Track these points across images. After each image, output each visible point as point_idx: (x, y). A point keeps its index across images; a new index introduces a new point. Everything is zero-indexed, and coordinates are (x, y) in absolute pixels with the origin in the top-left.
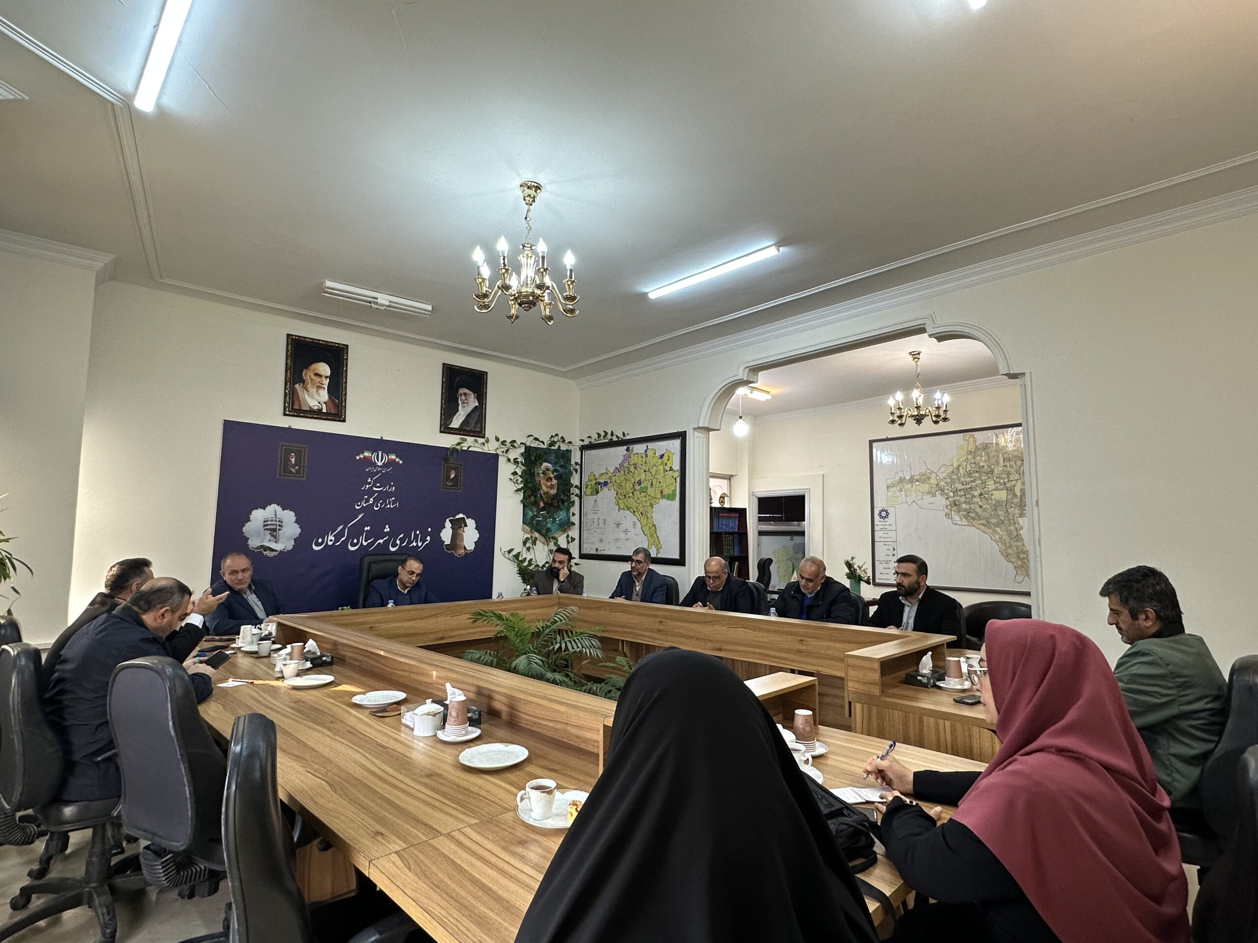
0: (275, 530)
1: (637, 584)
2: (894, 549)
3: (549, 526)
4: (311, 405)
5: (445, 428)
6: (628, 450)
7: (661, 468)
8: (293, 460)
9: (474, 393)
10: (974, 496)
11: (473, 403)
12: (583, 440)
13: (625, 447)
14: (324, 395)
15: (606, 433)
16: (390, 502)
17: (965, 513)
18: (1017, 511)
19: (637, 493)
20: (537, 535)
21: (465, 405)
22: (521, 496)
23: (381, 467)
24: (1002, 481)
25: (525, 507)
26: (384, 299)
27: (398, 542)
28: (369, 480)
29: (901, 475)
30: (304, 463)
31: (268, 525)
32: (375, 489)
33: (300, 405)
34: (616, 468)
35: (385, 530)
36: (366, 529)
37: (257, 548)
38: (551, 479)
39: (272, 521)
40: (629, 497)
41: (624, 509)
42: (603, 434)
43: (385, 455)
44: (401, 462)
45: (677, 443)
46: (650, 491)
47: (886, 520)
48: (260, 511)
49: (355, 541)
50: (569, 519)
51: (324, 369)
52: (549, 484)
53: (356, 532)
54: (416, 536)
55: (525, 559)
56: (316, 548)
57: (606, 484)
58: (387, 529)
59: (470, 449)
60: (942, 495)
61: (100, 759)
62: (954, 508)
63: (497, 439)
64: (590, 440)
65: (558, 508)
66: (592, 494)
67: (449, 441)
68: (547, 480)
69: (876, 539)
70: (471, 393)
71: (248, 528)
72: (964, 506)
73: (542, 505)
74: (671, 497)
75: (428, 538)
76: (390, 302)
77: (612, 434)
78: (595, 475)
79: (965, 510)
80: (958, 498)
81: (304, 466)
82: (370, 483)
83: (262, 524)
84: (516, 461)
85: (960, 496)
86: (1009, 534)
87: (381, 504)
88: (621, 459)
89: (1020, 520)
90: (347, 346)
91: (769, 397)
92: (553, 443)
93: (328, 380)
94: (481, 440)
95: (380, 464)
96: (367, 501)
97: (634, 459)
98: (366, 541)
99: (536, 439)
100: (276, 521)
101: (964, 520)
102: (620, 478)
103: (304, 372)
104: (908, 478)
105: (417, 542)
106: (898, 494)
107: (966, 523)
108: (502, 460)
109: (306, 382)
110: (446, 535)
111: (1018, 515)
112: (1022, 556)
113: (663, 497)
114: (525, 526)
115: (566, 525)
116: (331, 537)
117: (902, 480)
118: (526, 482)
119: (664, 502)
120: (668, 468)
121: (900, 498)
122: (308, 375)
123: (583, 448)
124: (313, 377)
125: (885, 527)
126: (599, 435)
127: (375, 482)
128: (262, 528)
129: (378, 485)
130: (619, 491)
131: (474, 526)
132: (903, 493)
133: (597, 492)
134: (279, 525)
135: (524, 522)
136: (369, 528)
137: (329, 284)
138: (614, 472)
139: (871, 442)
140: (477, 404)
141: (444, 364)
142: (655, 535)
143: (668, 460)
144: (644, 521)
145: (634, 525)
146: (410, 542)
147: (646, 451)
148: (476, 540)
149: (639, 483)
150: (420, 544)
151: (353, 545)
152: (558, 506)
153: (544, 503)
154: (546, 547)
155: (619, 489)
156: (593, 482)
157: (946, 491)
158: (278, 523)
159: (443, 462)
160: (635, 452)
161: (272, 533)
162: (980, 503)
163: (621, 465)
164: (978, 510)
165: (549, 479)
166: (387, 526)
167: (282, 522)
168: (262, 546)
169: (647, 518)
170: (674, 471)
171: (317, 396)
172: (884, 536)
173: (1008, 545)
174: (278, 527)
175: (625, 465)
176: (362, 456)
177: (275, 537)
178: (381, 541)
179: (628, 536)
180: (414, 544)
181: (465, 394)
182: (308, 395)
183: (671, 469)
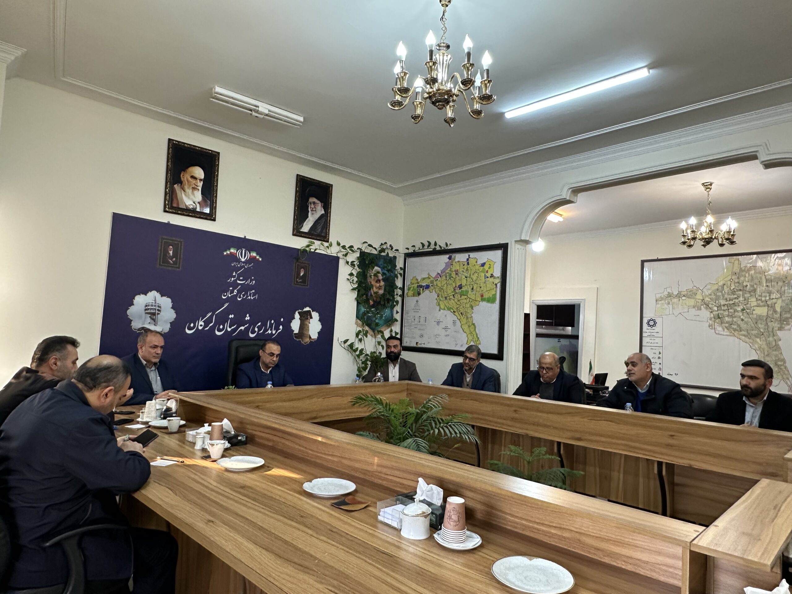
0: (154, 314)
1: (467, 375)
2: (660, 353)
3: (377, 321)
4: (187, 204)
5: (297, 232)
6: (450, 258)
7: (483, 275)
8: (171, 252)
9: (321, 202)
10: (735, 311)
11: (320, 211)
12: (408, 249)
13: (448, 256)
14: (198, 196)
15: (430, 243)
16: (250, 294)
17: (727, 325)
18: (776, 325)
19: (457, 296)
20: (367, 328)
21: (314, 212)
22: (355, 295)
23: (244, 262)
24: (763, 299)
25: (358, 303)
26: (264, 108)
27: (256, 329)
28: (234, 274)
29: (669, 290)
30: (180, 255)
31: (148, 309)
32: (238, 282)
33: (178, 204)
34: (438, 274)
35: (246, 319)
36: (230, 316)
37: (139, 329)
38: (379, 281)
39: (152, 305)
40: (450, 299)
41: (445, 309)
42: (426, 244)
43: (248, 252)
44: (260, 259)
45: (499, 254)
46: (471, 295)
47: (653, 328)
48: (142, 296)
49: (221, 327)
50: (392, 315)
51: (199, 172)
52: (378, 285)
53: (222, 320)
54: (271, 325)
55: (357, 348)
56: (188, 332)
57: (428, 287)
58: (248, 318)
59: (316, 251)
60: (706, 308)
61: (48, 544)
62: (717, 321)
63: (338, 244)
64: (414, 248)
65: (384, 306)
66: (414, 295)
67: (299, 243)
68: (376, 282)
69: (644, 343)
70: (318, 202)
71: (132, 311)
72: (727, 319)
73: (371, 302)
74: (491, 300)
75: (281, 327)
76: (269, 111)
77: (435, 244)
78: (417, 280)
79: (727, 322)
80: (722, 312)
81: (180, 258)
82: (234, 277)
83: (144, 308)
84: (353, 264)
85: (724, 310)
86: (768, 344)
87: (244, 295)
88: (444, 266)
89: (779, 333)
90: (219, 153)
91: (561, 219)
92: (383, 250)
93: (202, 182)
94: (326, 244)
95: (243, 260)
96: (232, 292)
97: (456, 267)
98: (230, 327)
99: (370, 246)
100: (155, 306)
101: (726, 330)
102: (441, 282)
103: (182, 174)
104: (676, 293)
105: (271, 330)
106: (666, 306)
107: (728, 334)
108: (342, 263)
109: (184, 183)
110: (295, 325)
111: (777, 329)
112: (779, 363)
113: (483, 299)
114: (358, 320)
115: (390, 321)
116: (201, 323)
117: (670, 295)
118: (360, 283)
119: (484, 304)
120: (489, 275)
121: (668, 310)
122: (185, 177)
123: (408, 255)
124: (190, 179)
125: (652, 334)
126: (423, 245)
127: (239, 276)
128: (144, 312)
129: (241, 278)
130: (440, 293)
131: (318, 318)
132: (671, 306)
133: (419, 294)
134: (158, 310)
135: (357, 317)
136: (233, 316)
137: (218, 89)
138: (436, 277)
139: (643, 262)
140: (323, 212)
141: (297, 175)
142: (474, 333)
143: (490, 268)
144: (464, 321)
145: (454, 322)
146: (266, 330)
147: (468, 260)
148: (319, 330)
149: (460, 287)
150: (274, 332)
151: (219, 330)
152: (384, 305)
153: (374, 301)
154: (374, 339)
155: (440, 291)
156: (416, 285)
157: (710, 306)
158: (157, 308)
159: (295, 261)
160: (456, 260)
161: (152, 317)
162: (742, 317)
163: (443, 271)
164: (740, 322)
165: (378, 281)
166: (248, 315)
167: (160, 307)
168: (143, 328)
169: (467, 318)
170: (495, 278)
171: (192, 197)
172: (651, 341)
173: (766, 353)
174: (157, 312)
175: (447, 271)
176: (229, 252)
177: (154, 320)
178: (242, 328)
179: (448, 333)
180: (270, 332)
181: (314, 203)
182: (185, 195)
183: (492, 276)
